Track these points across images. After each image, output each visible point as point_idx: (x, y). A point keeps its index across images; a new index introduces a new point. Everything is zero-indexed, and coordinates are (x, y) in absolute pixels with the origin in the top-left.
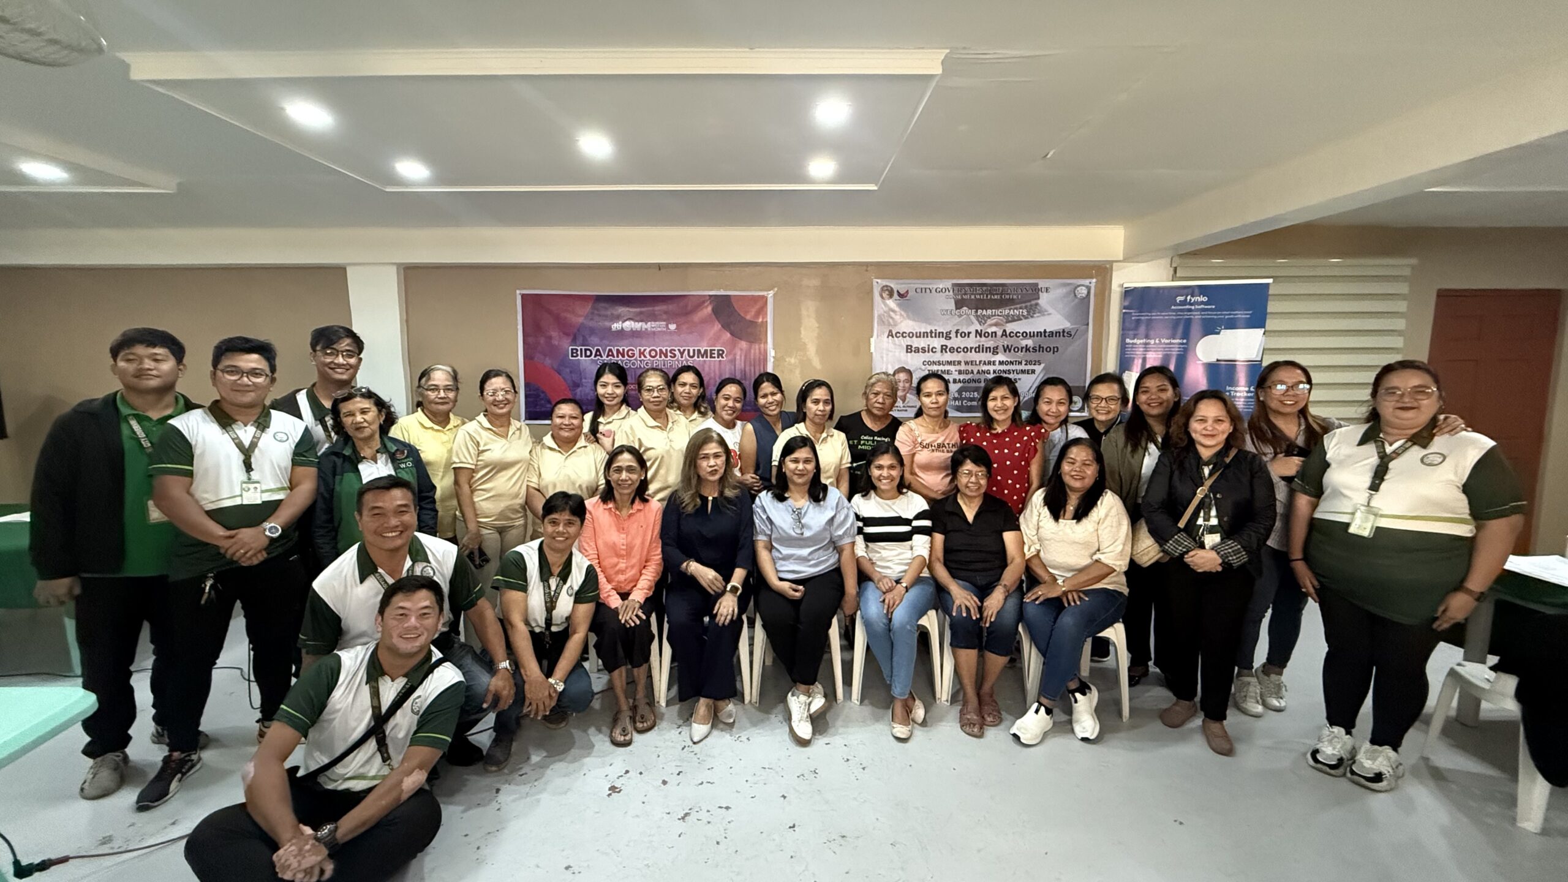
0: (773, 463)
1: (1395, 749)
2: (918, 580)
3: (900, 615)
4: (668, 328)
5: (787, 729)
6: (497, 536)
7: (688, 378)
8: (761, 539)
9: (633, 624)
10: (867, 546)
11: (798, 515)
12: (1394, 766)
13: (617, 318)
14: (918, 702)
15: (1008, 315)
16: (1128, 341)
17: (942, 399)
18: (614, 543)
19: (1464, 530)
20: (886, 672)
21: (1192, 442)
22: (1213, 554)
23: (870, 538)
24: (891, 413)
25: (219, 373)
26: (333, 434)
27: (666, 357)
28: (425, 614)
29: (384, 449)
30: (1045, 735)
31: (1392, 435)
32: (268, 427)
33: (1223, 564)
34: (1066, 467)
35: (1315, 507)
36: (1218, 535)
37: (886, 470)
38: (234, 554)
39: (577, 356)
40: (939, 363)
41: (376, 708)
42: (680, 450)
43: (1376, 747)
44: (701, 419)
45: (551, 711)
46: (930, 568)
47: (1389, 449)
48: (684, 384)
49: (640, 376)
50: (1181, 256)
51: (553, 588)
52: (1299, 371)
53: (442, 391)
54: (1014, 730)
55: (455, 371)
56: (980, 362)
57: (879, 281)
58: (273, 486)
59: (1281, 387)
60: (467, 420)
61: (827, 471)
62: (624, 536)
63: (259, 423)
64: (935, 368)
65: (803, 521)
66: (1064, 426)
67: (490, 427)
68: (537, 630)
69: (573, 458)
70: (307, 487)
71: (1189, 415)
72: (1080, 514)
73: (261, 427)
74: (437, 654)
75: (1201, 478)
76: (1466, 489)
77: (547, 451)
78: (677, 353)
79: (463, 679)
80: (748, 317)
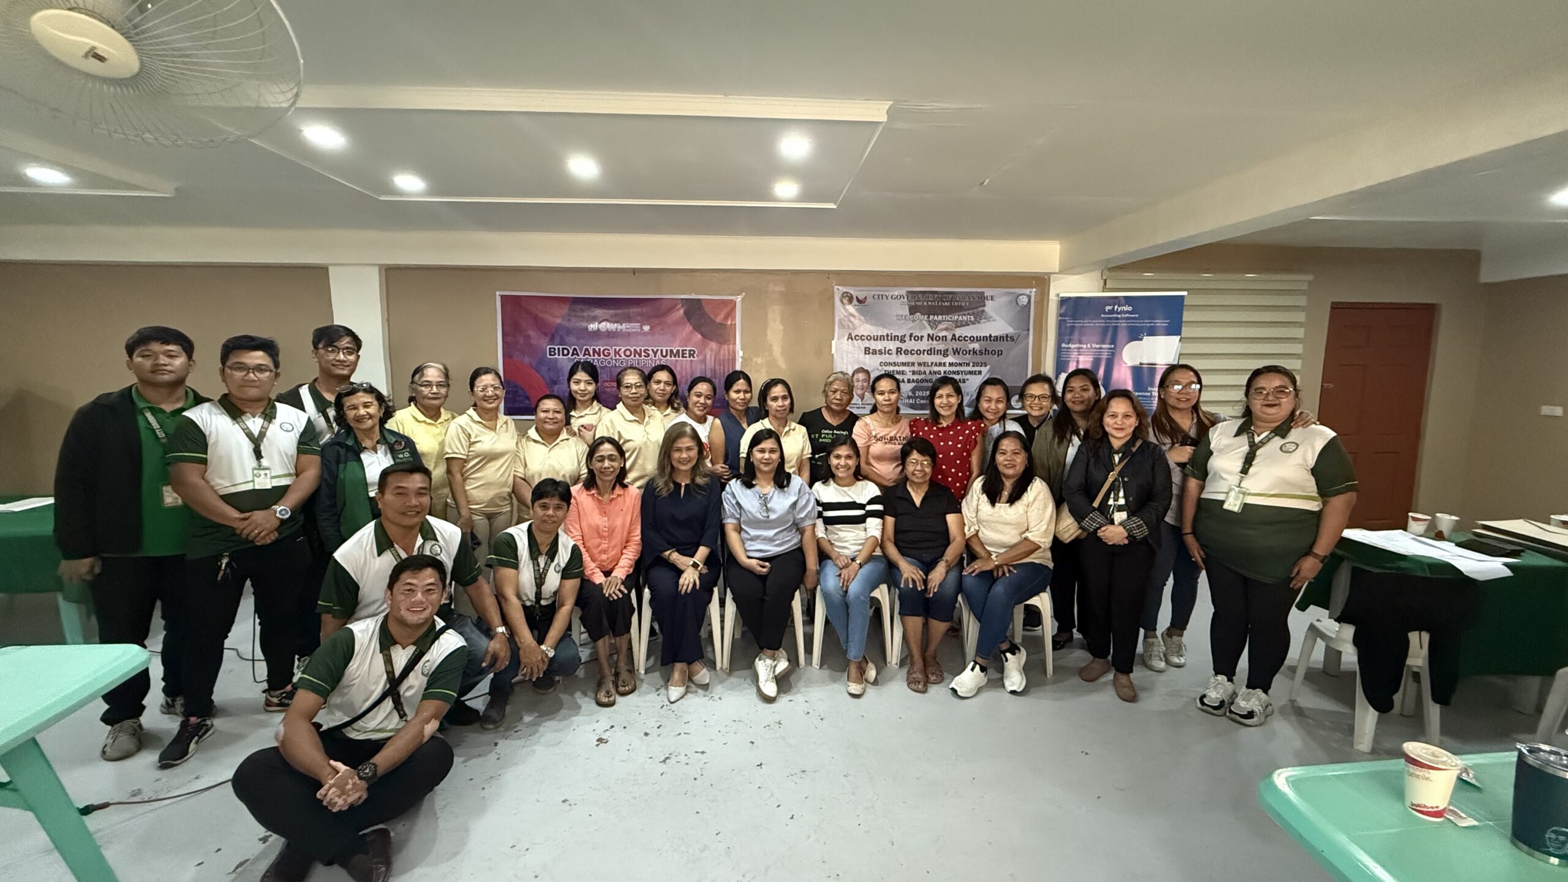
0: (741, 455)
1: (1266, 692)
2: (871, 558)
3: (854, 588)
4: (642, 329)
5: (755, 690)
6: (486, 521)
7: (663, 376)
8: (730, 523)
9: (616, 598)
10: (826, 529)
11: (765, 500)
12: (1264, 705)
13: (594, 319)
14: (871, 665)
15: (957, 321)
16: (1063, 345)
17: (894, 397)
18: (598, 525)
19: (1313, 506)
20: (842, 639)
21: (1106, 434)
22: (1121, 529)
23: (829, 521)
24: (848, 408)
25: (228, 371)
26: (334, 425)
27: (640, 356)
28: (430, 590)
29: (383, 440)
30: (979, 690)
31: (1260, 427)
32: (275, 418)
33: (1129, 537)
34: (1000, 458)
35: (1202, 488)
36: (1125, 513)
37: (843, 459)
38: (248, 535)
39: (555, 354)
40: (895, 364)
41: (390, 673)
42: (657, 442)
43: (1251, 690)
44: (674, 414)
45: (544, 673)
46: (882, 546)
47: (1257, 439)
48: (659, 382)
49: (619, 374)
50: (1111, 269)
51: (542, 565)
52: (1192, 373)
53: (434, 387)
54: (953, 685)
55: (446, 369)
56: (932, 363)
57: (840, 287)
58: (280, 473)
59: (1177, 387)
60: (456, 415)
61: (790, 462)
62: (606, 519)
63: (266, 415)
64: (890, 368)
65: (769, 506)
66: (1002, 422)
67: (480, 420)
68: (528, 604)
69: (557, 450)
70: (312, 473)
71: (1103, 411)
72: (1013, 499)
73: (267, 418)
74: (440, 623)
75: (1112, 464)
76: (1314, 472)
77: (532, 443)
78: (650, 352)
79: (465, 644)
80: (718, 320)
